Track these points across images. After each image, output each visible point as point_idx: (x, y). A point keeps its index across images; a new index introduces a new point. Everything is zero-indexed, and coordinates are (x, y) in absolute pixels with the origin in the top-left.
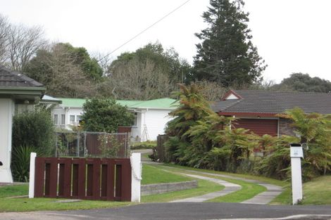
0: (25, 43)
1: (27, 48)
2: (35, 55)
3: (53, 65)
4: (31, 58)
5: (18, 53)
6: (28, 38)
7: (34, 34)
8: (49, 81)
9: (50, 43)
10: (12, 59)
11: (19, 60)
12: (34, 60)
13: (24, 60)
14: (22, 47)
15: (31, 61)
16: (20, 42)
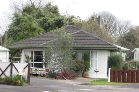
0: (124, 26)
1: (125, 28)
2: (129, 31)
3: (135, 35)
4: (127, 32)
5: (122, 30)
6: (126, 24)
7: (128, 23)
8: (134, 41)
9: (135, 26)
10: (120, 32)
11: (123, 33)
12: (128, 33)
13: (125, 33)
14: (123, 28)
15: (127, 33)
16: (123, 26)
